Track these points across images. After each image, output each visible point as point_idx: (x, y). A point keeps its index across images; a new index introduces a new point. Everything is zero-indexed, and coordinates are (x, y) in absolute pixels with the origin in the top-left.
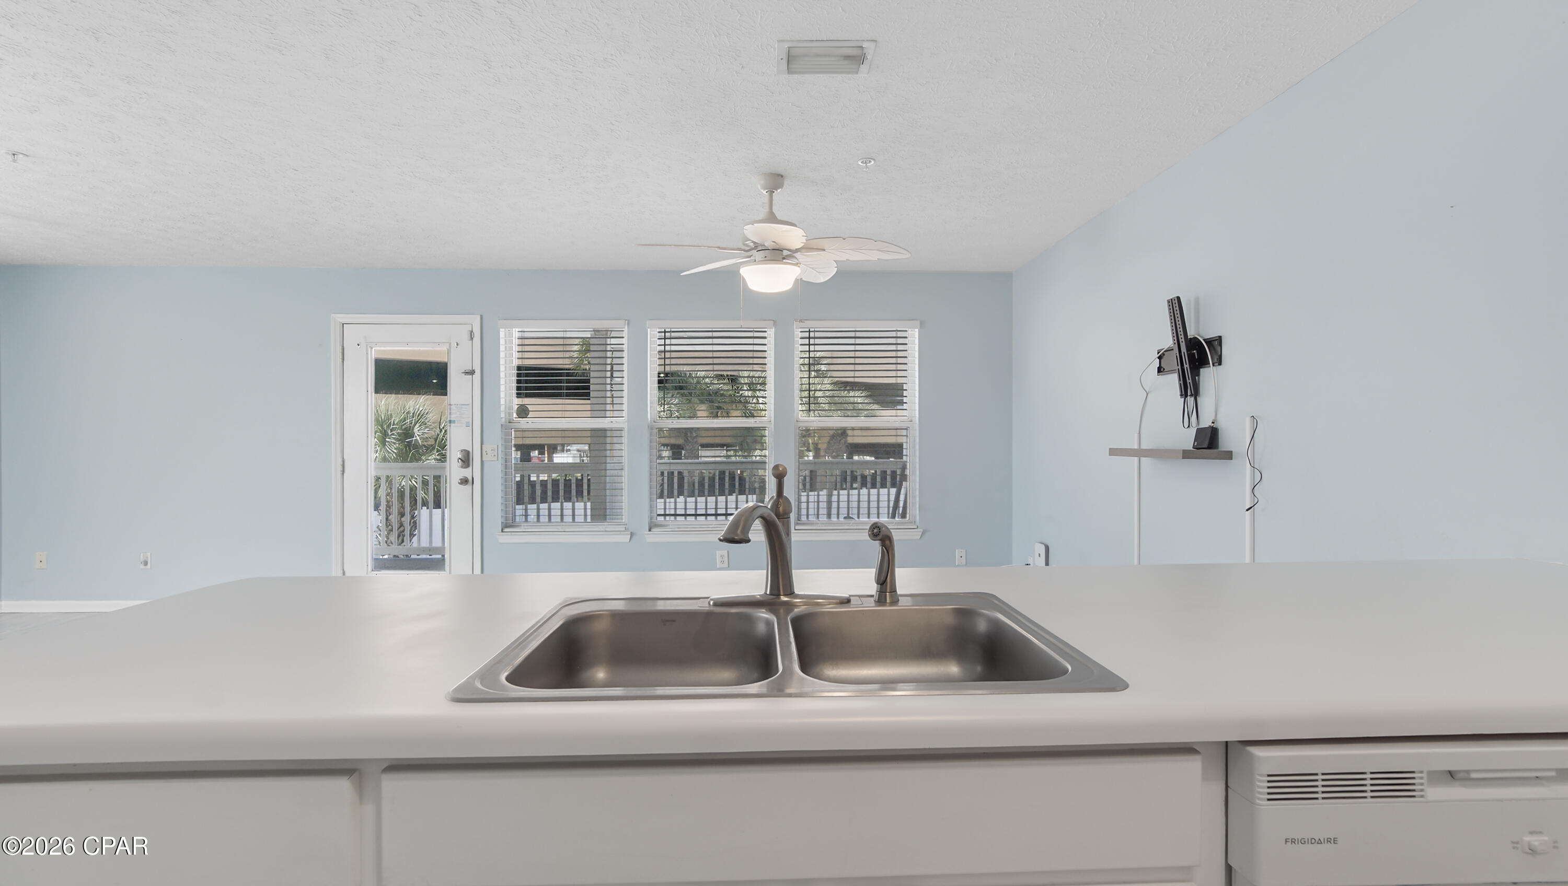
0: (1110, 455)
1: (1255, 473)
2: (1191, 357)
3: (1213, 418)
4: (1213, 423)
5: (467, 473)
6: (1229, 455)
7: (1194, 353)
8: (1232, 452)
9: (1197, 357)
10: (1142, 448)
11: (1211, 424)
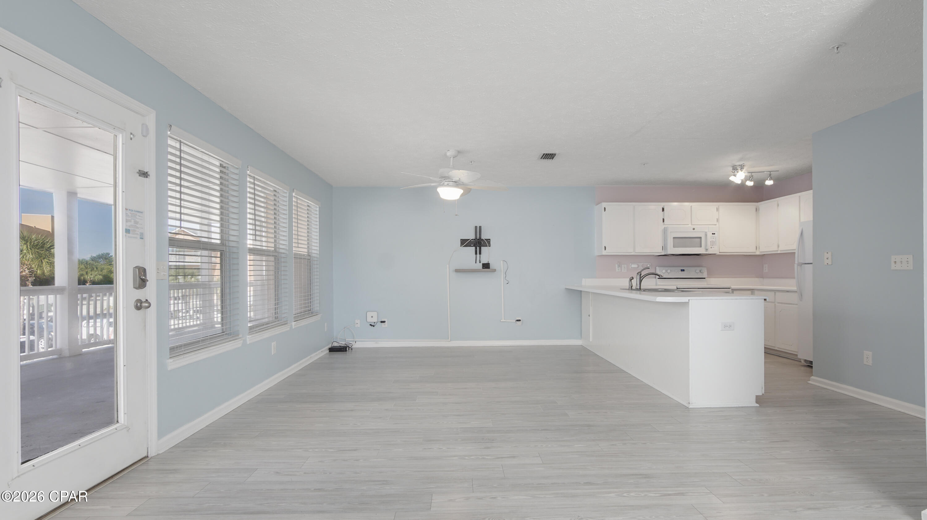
0: (455, 272)
3: (488, 260)
5: (140, 294)
6: (494, 270)
7: (482, 242)
8: (496, 269)
9: (482, 244)
11: (488, 263)
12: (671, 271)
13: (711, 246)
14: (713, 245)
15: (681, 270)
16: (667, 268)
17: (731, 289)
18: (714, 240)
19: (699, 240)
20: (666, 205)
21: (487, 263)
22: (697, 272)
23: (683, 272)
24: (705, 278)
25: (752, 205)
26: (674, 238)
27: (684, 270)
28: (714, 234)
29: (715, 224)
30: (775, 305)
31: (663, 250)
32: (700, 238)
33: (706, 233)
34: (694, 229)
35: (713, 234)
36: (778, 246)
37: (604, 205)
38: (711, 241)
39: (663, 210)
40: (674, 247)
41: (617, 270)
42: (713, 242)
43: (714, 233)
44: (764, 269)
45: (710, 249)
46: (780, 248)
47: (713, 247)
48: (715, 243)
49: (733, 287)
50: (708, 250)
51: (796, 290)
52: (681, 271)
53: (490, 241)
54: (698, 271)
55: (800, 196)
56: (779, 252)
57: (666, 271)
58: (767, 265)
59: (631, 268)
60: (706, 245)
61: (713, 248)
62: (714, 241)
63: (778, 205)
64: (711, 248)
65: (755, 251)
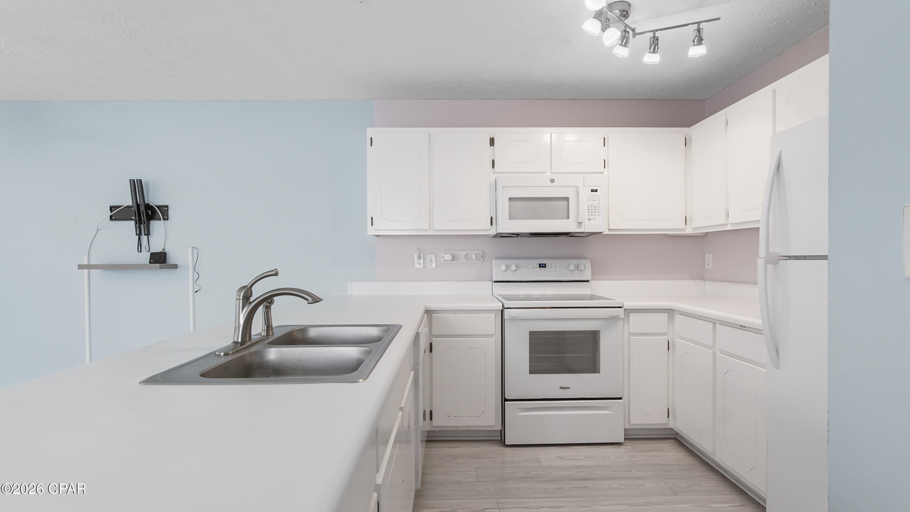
0: (78, 269)
1: (194, 274)
2: (147, 213)
3: (163, 247)
4: (163, 250)
6: (175, 267)
7: (149, 212)
8: (177, 265)
9: (150, 214)
10: (90, 264)
11: (162, 251)
12: (517, 267)
13: (589, 215)
14: (593, 214)
15: (540, 264)
16: (508, 262)
17: (623, 309)
18: (595, 203)
19: (564, 203)
20: (497, 132)
21: (161, 253)
22: (571, 269)
23: (542, 268)
24: (588, 281)
25: (677, 134)
26: (511, 199)
27: (545, 264)
28: (596, 191)
29: (601, 171)
30: (714, 353)
31: (492, 224)
32: (567, 199)
33: (577, 187)
34: (552, 181)
35: (592, 191)
36: (728, 215)
37: (371, 132)
38: (589, 207)
39: (492, 142)
40: (510, 218)
41: (417, 266)
42: (593, 208)
43: (594, 188)
44: (706, 262)
45: (586, 222)
46: (732, 220)
47: (594, 219)
48: (597, 211)
49: (628, 304)
50: (583, 223)
51: (761, 329)
52: (540, 267)
53: (168, 209)
54: (572, 267)
55: (774, 91)
56: (729, 228)
57: (508, 267)
58: (711, 255)
59: (444, 261)
60: (578, 215)
61: (592, 221)
62: (595, 207)
63: (727, 123)
64: (589, 219)
65: (685, 228)
